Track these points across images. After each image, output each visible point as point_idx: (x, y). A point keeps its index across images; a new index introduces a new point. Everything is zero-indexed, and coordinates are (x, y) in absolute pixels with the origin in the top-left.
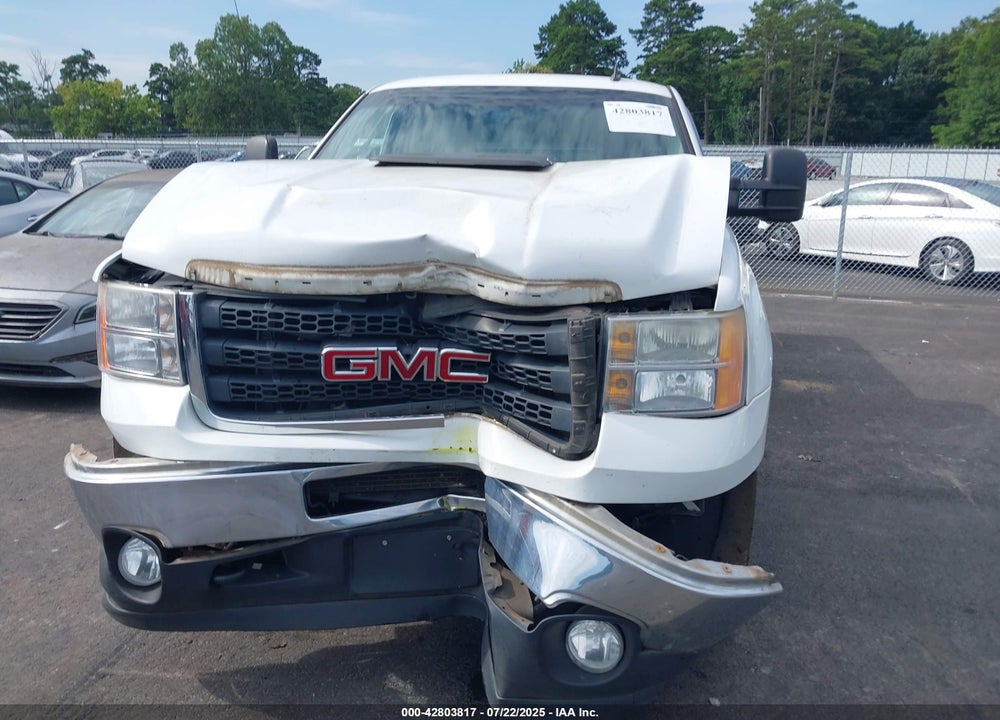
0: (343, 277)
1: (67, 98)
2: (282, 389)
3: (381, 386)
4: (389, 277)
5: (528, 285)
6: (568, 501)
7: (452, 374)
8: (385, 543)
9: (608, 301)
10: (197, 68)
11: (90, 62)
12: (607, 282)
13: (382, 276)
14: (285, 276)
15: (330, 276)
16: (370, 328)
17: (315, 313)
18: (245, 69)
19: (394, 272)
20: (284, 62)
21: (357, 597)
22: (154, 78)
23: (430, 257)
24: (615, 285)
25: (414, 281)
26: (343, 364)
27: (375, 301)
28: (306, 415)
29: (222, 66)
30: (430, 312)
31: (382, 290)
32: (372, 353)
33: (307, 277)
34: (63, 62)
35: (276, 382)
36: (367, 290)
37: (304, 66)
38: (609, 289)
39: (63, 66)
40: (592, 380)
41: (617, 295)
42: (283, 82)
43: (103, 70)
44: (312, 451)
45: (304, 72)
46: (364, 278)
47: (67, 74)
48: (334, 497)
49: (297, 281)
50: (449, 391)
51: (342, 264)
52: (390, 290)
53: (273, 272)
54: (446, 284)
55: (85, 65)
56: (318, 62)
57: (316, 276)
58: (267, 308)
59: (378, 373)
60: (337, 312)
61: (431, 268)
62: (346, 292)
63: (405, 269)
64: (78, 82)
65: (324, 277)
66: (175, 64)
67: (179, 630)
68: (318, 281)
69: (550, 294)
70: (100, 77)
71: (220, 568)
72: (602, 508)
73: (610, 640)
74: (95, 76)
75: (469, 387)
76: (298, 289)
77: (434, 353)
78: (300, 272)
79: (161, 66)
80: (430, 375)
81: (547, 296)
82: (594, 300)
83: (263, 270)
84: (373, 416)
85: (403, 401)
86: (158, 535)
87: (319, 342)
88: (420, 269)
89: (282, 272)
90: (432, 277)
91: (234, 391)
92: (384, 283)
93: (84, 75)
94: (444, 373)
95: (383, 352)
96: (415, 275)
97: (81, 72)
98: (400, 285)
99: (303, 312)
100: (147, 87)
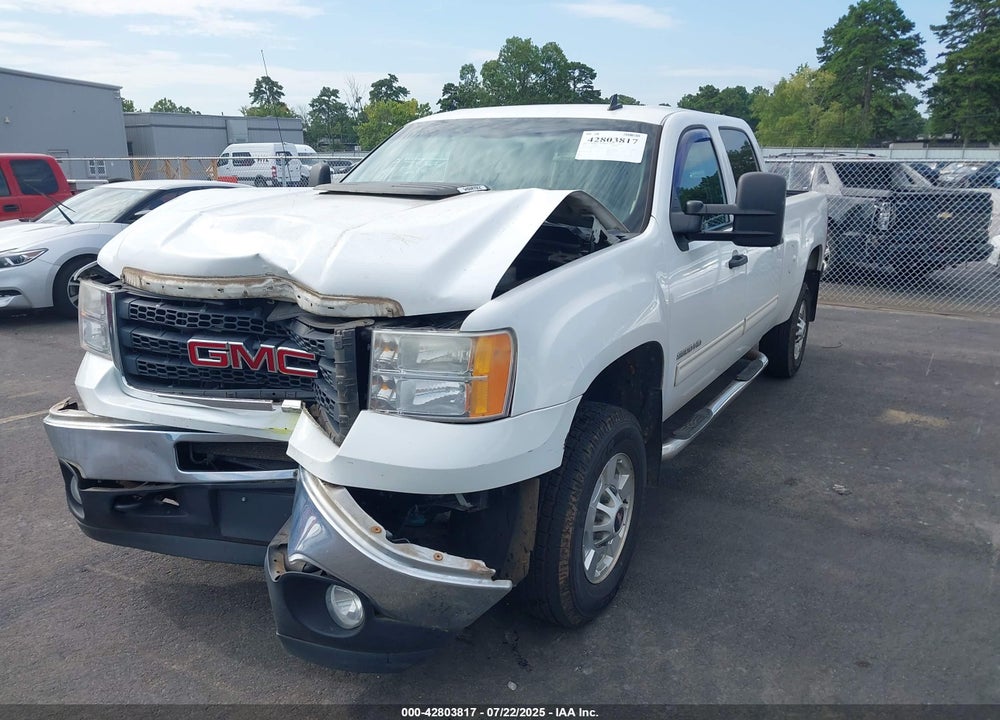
0: (203, 285)
1: (370, 116)
2: (169, 368)
3: (238, 373)
4: (236, 286)
5: (323, 299)
6: (323, 481)
7: (288, 368)
8: (243, 500)
9: (390, 316)
10: (481, 86)
11: (394, 85)
12: (390, 300)
13: (231, 285)
14: (168, 282)
15: (196, 284)
16: (226, 326)
17: (187, 312)
18: (523, 84)
19: (241, 282)
20: (559, 77)
21: (227, 539)
22: (446, 97)
23: (270, 271)
24: (396, 303)
25: (257, 290)
26: (204, 353)
27: (231, 304)
28: (185, 391)
29: (503, 84)
30: (276, 316)
31: (233, 297)
32: (223, 345)
33: (181, 284)
34: (372, 86)
35: (166, 363)
36: (221, 296)
37: (580, 81)
38: (391, 306)
39: (372, 89)
40: (351, 382)
41: (398, 311)
42: (557, 96)
43: (404, 91)
44: (175, 418)
45: (579, 85)
46: (218, 286)
47: (374, 95)
48: (210, 457)
49: (175, 287)
50: (292, 382)
51: (202, 275)
52: (239, 296)
53: (162, 279)
54: (284, 294)
55: (390, 87)
56: (593, 76)
57: (186, 284)
58: (157, 306)
59: (230, 362)
60: (202, 311)
61: (270, 280)
62: (206, 297)
63: (249, 280)
64: (382, 102)
65: (191, 284)
66: (463, 82)
67: (121, 545)
68: (188, 288)
69: (341, 307)
70: (402, 98)
71: (118, 499)
72: (345, 490)
73: (356, 605)
74: (397, 97)
75: (305, 380)
76: (176, 293)
77: (271, 349)
78: (177, 280)
79: (453, 85)
80: (272, 368)
81: (339, 308)
82: (380, 315)
83: (156, 278)
84: (231, 397)
85: (259, 387)
86: (79, 468)
87: (191, 334)
88: (262, 281)
89: (167, 279)
90: (271, 288)
91: (141, 367)
92: (234, 290)
93: (389, 96)
94: (282, 368)
95: (232, 345)
96: (257, 285)
97: (386, 93)
98: (245, 293)
99: (179, 311)
100: (440, 105)
